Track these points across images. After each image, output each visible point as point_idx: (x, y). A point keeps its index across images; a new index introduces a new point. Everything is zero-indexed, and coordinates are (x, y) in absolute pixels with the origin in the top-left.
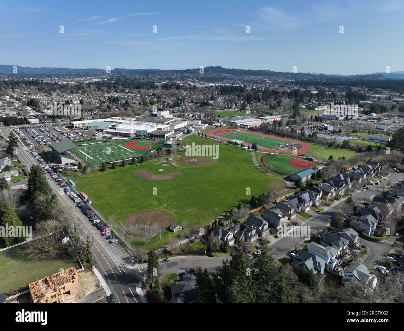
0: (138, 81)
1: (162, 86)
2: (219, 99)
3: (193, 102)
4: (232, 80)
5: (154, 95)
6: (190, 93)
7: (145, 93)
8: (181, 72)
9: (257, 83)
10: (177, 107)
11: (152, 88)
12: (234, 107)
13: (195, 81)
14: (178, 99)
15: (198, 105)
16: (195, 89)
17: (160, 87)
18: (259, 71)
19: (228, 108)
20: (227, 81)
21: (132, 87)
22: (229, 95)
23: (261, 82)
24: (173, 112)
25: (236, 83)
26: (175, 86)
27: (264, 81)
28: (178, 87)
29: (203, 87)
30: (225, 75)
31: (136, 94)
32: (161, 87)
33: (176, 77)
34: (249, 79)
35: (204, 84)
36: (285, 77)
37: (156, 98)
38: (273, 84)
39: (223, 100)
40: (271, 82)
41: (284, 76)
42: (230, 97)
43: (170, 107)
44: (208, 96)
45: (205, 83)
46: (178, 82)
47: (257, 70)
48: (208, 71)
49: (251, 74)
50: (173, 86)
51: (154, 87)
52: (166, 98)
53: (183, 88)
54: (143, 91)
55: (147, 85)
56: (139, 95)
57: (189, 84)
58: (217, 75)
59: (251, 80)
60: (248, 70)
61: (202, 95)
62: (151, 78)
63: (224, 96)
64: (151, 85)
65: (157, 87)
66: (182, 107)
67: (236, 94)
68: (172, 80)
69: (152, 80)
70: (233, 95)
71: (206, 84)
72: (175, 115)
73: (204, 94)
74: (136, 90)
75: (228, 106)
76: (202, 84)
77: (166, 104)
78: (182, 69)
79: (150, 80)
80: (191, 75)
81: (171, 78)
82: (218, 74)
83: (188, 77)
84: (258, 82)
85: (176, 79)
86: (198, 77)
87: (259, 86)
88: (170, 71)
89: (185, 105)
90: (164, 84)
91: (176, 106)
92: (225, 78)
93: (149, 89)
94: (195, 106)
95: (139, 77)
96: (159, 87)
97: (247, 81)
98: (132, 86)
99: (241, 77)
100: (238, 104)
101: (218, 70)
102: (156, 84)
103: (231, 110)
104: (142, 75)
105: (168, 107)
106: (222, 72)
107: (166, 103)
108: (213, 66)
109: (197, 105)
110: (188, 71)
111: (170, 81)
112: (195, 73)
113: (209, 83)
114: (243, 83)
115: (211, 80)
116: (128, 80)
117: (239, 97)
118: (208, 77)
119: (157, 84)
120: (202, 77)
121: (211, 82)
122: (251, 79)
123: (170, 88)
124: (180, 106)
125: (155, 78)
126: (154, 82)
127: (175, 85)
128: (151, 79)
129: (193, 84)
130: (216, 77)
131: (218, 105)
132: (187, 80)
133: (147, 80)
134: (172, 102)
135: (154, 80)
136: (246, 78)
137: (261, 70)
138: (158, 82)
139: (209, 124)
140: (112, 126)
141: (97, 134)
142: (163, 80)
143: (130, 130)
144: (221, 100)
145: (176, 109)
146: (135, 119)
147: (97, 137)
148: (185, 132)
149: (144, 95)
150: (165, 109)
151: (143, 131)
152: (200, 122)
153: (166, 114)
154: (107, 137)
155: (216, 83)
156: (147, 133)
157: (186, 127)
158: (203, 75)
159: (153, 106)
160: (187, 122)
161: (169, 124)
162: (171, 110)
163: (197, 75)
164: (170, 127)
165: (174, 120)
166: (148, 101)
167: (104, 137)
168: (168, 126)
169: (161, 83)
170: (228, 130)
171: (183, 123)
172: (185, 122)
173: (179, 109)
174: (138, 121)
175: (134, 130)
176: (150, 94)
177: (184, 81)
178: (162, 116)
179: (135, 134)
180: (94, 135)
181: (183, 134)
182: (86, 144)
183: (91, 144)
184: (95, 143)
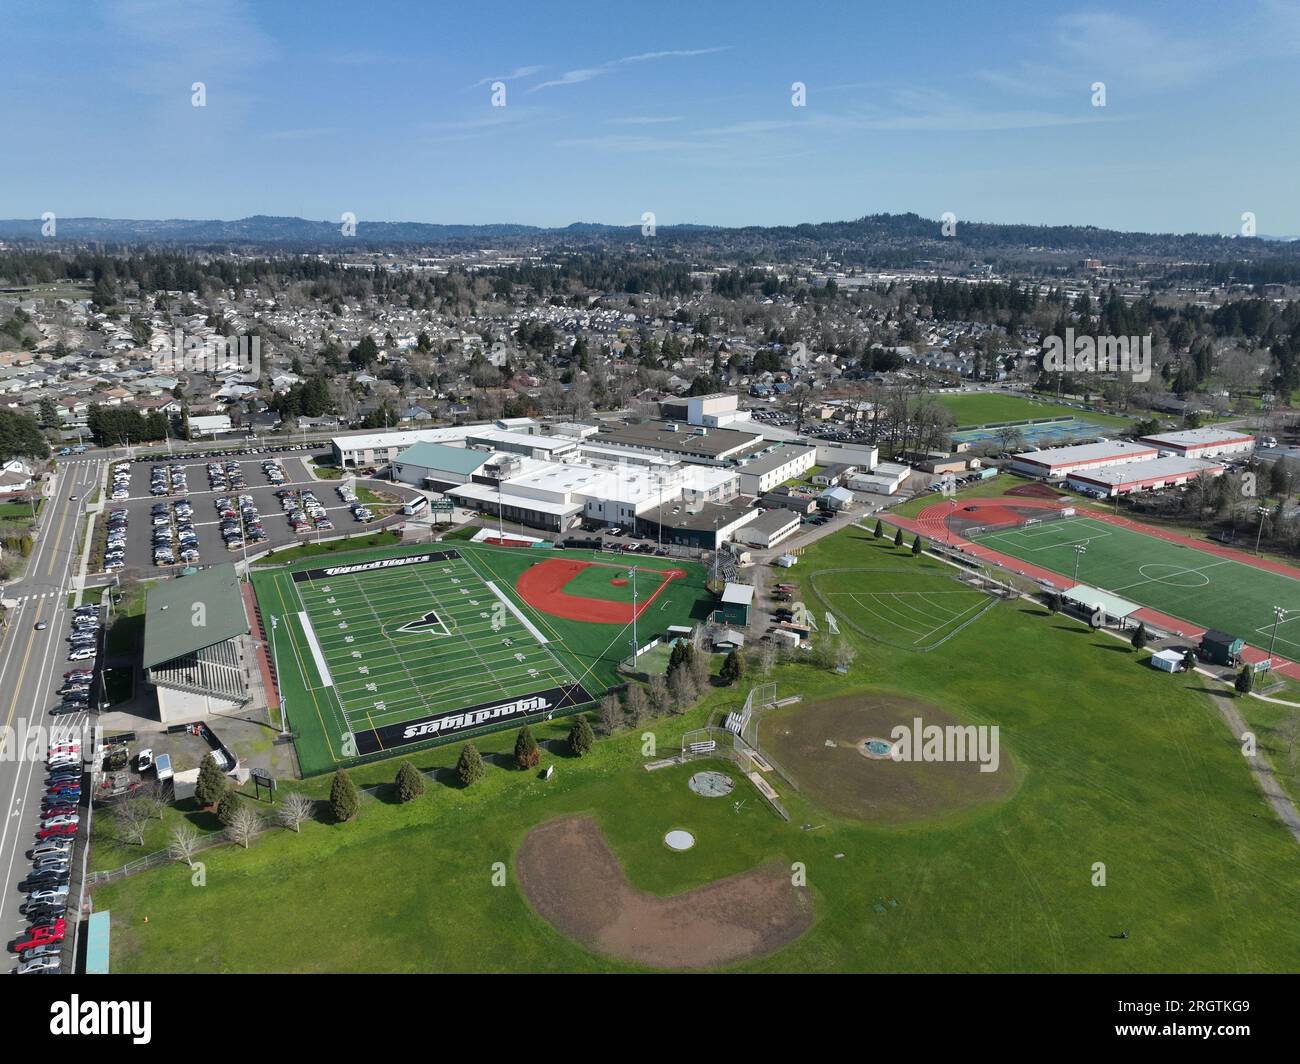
0: (635, 265)
1: (713, 283)
2: (932, 336)
3: (831, 351)
4: (962, 262)
5: (682, 317)
6: (818, 310)
7: (653, 308)
8: (781, 233)
9: (1054, 273)
10: (767, 373)
11: (680, 290)
12: (1003, 375)
13: (828, 265)
14: (773, 337)
15: (854, 362)
16: (833, 297)
17: (707, 287)
18: (1056, 228)
19: (974, 377)
20: (940, 266)
21: (613, 286)
22: (966, 320)
23: (1069, 271)
24: (754, 393)
25: (977, 274)
26: (762, 283)
27: (1082, 264)
28: (771, 288)
29: (861, 288)
30: (931, 244)
31: (623, 312)
32: (709, 285)
33: (763, 252)
34: (1023, 258)
35: (859, 273)
36: (1157, 252)
37: (690, 330)
38: (1121, 275)
39: (946, 342)
40: (1109, 270)
41: (1156, 248)
42: (974, 329)
43: (743, 371)
44: (885, 324)
45: (864, 272)
46: (769, 268)
47: (1050, 225)
48: (871, 231)
49: (1028, 241)
50: (753, 285)
51: (686, 287)
52: (726, 332)
53: (789, 289)
54: (646, 301)
55: (666, 279)
56: (631, 317)
57: (808, 275)
58: (905, 245)
59: (1030, 263)
60: (1018, 227)
61: (860, 317)
62: (681, 255)
63: (948, 326)
64: (678, 279)
65: (697, 285)
66: (789, 373)
67: (995, 316)
68: (751, 260)
69: (684, 260)
70: (985, 321)
71: (869, 276)
72: (763, 409)
73: (869, 315)
74: (623, 299)
75: (977, 369)
76: (852, 275)
77: (725, 358)
78: (782, 225)
79: (675, 261)
80: (815, 246)
81: (747, 254)
82: (907, 239)
83: (803, 251)
84: (1059, 268)
85: (763, 256)
86: (839, 250)
87: (1066, 284)
88: (744, 232)
90: (723, 275)
91: (764, 369)
92: (933, 253)
93: (669, 293)
95: (641, 251)
96: (705, 287)
97: (1016, 265)
98: (612, 281)
99: (991, 252)
100: (1016, 363)
101: (908, 228)
102: (695, 274)
103: (991, 389)
104: (652, 245)
105: (734, 372)
106: (920, 234)
107: (726, 350)
108: (892, 214)
109: (847, 365)
110: (804, 231)
111: (741, 265)
112: (829, 237)
113: (879, 272)
114: (1001, 271)
115: (884, 261)
116: (605, 263)
117: (1011, 329)
118: (871, 250)
119: (697, 274)
120: (853, 252)
121: (885, 267)
122: (1033, 259)
123: (743, 289)
124: (783, 366)
125: (692, 255)
126: (688, 268)
127: (762, 279)
128: (679, 256)
129: (822, 278)
130: (899, 251)
131: (933, 363)
132: (802, 262)
133: (667, 261)
134: (749, 348)
135: (688, 261)
136: (1011, 253)
137: (1065, 227)
138: (701, 269)
139: (914, 467)
140: (488, 468)
141: (414, 506)
142: (718, 260)
143: (557, 498)
144: (939, 343)
145: (764, 380)
146: (595, 430)
147: (409, 527)
148: (809, 511)
149: (647, 317)
150: (723, 378)
151: (617, 504)
152: (875, 454)
153: (723, 410)
154: (453, 529)
155: (901, 273)
156: (632, 513)
157: (810, 480)
158: (857, 246)
159: (677, 365)
160: (814, 452)
161: (737, 464)
162: (745, 382)
163: (836, 245)
164: (738, 480)
165: (759, 439)
166: (661, 343)
167: (439, 527)
168: (730, 475)
169: (712, 270)
170: (1015, 508)
171: (800, 458)
172: (807, 455)
173: (778, 380)
174: (606, 442)
175: (576, 498)
176: (671, 313)
177: (789, 263)
178: (705, 419)
179: (578, 515)
180: (402, 512)
181: (802, 522)
182: (348, 570)
183: (372, 566)
184: (392, 563)
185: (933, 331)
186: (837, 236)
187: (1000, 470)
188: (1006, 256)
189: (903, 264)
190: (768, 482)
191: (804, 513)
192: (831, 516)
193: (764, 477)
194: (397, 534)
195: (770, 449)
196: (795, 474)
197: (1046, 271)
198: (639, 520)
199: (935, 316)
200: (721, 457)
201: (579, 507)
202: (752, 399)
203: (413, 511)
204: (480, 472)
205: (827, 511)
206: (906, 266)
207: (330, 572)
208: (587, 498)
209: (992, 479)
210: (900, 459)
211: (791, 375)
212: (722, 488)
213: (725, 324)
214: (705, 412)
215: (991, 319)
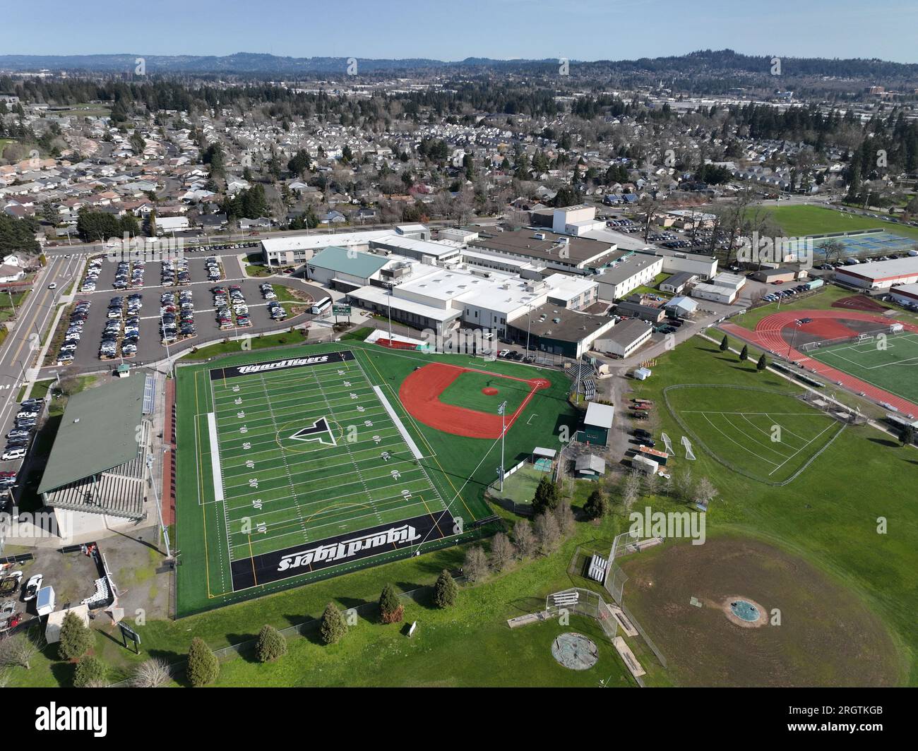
0: (513, 91)
1: (573, 106)
2: (750, 152)
4: (768, 89)
5: (548, 134)
7: (525, 126)
8: (625, 66)
9: (844, 98)
10: (618, 185)
11: (547, 111)
12: (815, 189)
13: (661, 91)
14: (621, 153)
15: (688, 175)
16: (668, 118)
17: (568, 109)
18: (846, 61)
19: (791, 190)
20: (751, 92)
21: (495, 108)
22: (777, 139)
24: (607, 203)
25: (781, 99)
26: (611, 106)
27: (868, 91)
28: (618, 110)
29: (689, 110)
30: (743, 73)
31: (502, 129)
32: (570, 108)
33: (611, 81)
34: (818, 86)
35: (685, 98)
37: (555, 145)
38: (901, 100)
39: (763, 158)
40: (891, 95)
42: (786, 147)
43: (597, 182)
44: (711, 141)
45: (690, 97)
46: (616, 94)
47: (841, 58)
48: (696, 65)
49: (821, 72)
50: (604, 107)
51: (551, 109)
52: (583, 146)
53: (633, 111)
54: (520, 120)
55: (536, 103)
56: (508, 134)
57: (646, 100)
58: (722, 75)
59: (824, 90)
60: (815, 60)
61: (691, 135)
62: (548, 82)
63: (764, 144)
64: (545, 102)
65: (560, 108)
66: (635, 184)
67: (803, 136)
68: (603, 88)
69: (550, 87)
70: (793, 139)
71: (693, 100)
72: (614, 217)
73: (697, 134)
74: (503, 118)
75: (793, 182)
76: (680, 99)
77: (583, 170)
78: (626, 59)
79: (543, 88)
80: (651, 76)
81: (599, 82)
82: (724, 70)
83: (642, 80)
84: (848, 94)
85: (611, 84)
86: (670, 80)
89: (644, 175)
90: (581, 99)
91: (615, 181)
92: (744, 82)
93: (539, 113)
94: (676, 179)
95: (517, 80)
96: (566, 108)
97: (813, 92)
98: (495, 104)
99: (792, 80)
100: (825, 178)
101: (726, 61)
102: (559, 99)
103: (804, 201)
104: (526, 75)
105: (591, 183)
106: (734, 66)
107: (583, 163)
108: (713, 50)
109: (682, 177)
110: (643, 64)
111: (594, 91)
112: (663, 69)
113: (701, 97)
114: (799, 97)
115: (706, 88)
116: (490, 89)
117: (818, 147)
118: (696, 79)
120: (681, 81)
121: (707, 93)
122: (828, 86)
123: (596, 111)
124: (630, 179)
125: (556, 83)
126: (553, 94)
127: (611, 103)
128: (546, 84)
129: (657, 102)
130: (718, 81)
131: (755, 177)
132: (641, 89)
133: (537, 88)
134: (601, 161)
135: (553, 88)
136: (807, 81)
137: (854, 60)
138: (563, 94)
139: (748, 277)
140: (383, 272)
141: (319, 307)
142: (576, 87)
143: (439, 304)
144: (756, 159)
145: (615, 191)
146: (475, 236)
147: (314, 326)
148: (659, 320)
149: (521, 134)
150: (581, 188)
151: (491, 312)
152: (715, 265)
153: (582, 219)
154: (351, 330)
155: (719, 98)
156: (503, 321)
157: (657, 287)
158: (684, 76)
159: (544, 176)
160: (661, 261)
161: (595, 273)
162: (599, 192)
163: (667, 75)
164: (597, 289)
165: (614, 248)
166: (531, 157)
167: (339, 327)
168: (588, 284)
169: (571, 95)
170: (843, 321)
171: (650, 268)
172: (655, 264)
173: (626, 191)
174: (484, 248)
175: (456, 304)
176: (539, 131)
177: (631, 90)
178: (567, 227)
179: (458, 319)
180: (310, 311)
181: (654, 331)
182: (257, 369)
183: (278, 365)
184: (296, 363)
185: (751, 149)
186: (668, 68)
187: (826, 281)
188: (804, 85)
189: (721, 91)
190: (622, 291)
191: (655, 322)
192: (678, 325)
193: (619, 286)
194: (304, 333)
195: (624, 258)
196: (644, 281)
197: (837, 96)
198: (510, 327)
199: (752, 135)
200: (581, 266)
201: (458, 312)
202: (606, 207)
203: (319, 311)
204: (376, 276)
205: (675, 321)
206: (723, 93)
207: (242, 370)
208: (465, 305)
209: (819, 290)
210: (735, 268)
211: (637, 186)
212: (582, 297)
213: (582, 140)
214: (568, 222)
215: (799, 138)
